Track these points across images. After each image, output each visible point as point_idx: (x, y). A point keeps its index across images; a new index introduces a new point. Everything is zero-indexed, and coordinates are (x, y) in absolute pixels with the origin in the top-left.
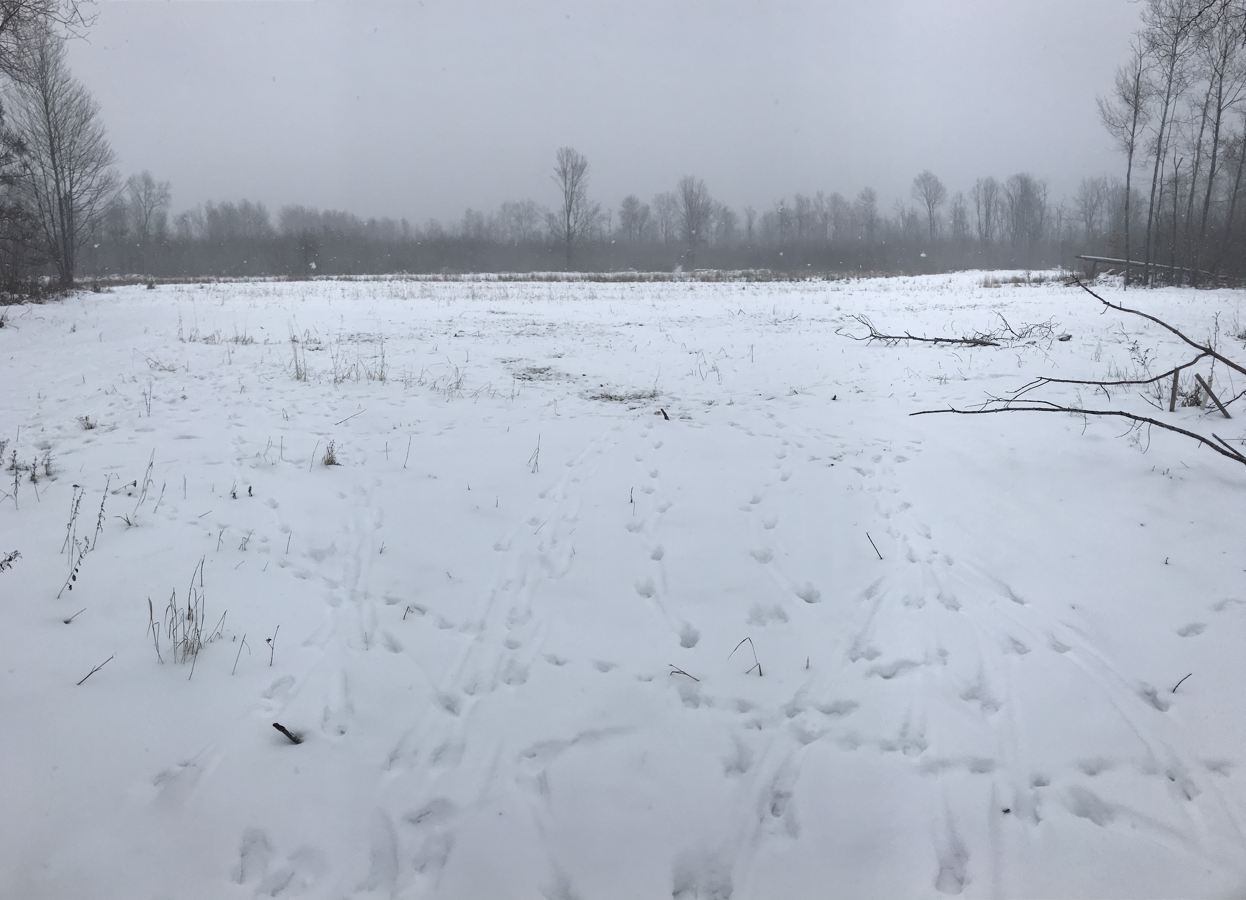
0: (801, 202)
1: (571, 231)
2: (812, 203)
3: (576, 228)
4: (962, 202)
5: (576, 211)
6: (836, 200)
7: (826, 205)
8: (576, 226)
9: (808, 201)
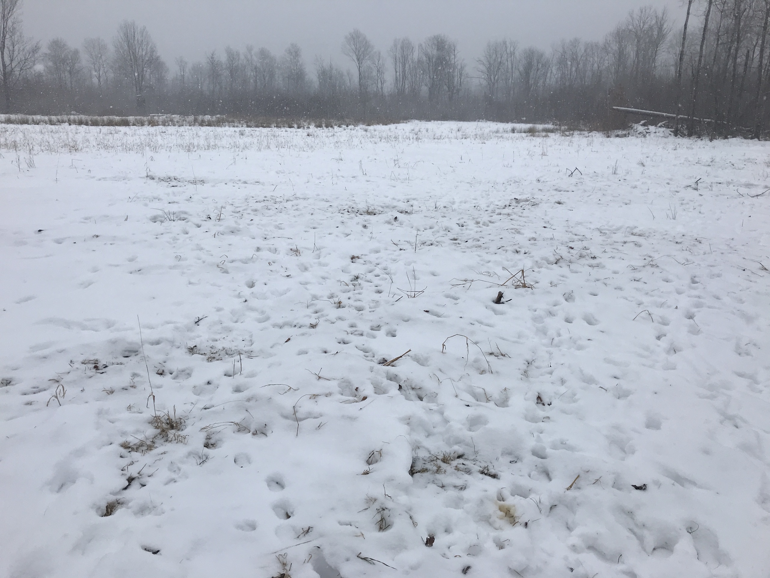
0: (232, 56)
1: (8, 69)
2: (242, 57)
3: (13, 66)
4: (381, 60)
5: (11, 48)
6: (264, 54)
7: (255, 58)
8: (13, 64)
9: (238, 54)
